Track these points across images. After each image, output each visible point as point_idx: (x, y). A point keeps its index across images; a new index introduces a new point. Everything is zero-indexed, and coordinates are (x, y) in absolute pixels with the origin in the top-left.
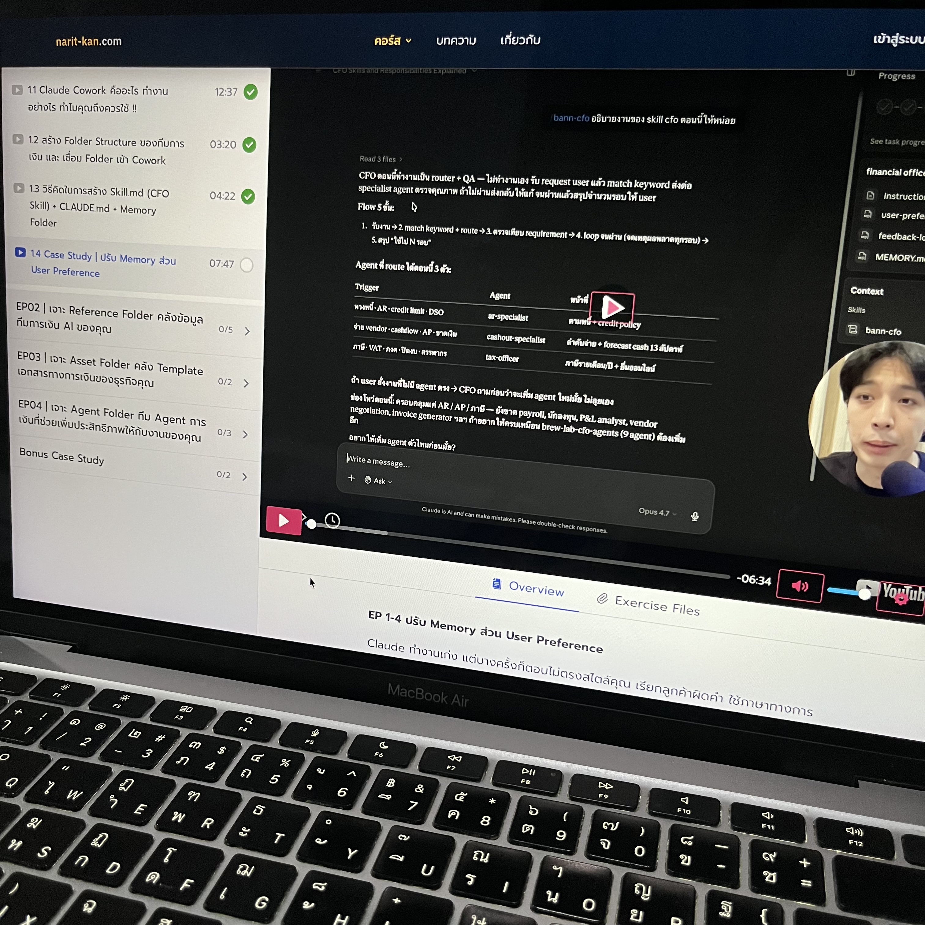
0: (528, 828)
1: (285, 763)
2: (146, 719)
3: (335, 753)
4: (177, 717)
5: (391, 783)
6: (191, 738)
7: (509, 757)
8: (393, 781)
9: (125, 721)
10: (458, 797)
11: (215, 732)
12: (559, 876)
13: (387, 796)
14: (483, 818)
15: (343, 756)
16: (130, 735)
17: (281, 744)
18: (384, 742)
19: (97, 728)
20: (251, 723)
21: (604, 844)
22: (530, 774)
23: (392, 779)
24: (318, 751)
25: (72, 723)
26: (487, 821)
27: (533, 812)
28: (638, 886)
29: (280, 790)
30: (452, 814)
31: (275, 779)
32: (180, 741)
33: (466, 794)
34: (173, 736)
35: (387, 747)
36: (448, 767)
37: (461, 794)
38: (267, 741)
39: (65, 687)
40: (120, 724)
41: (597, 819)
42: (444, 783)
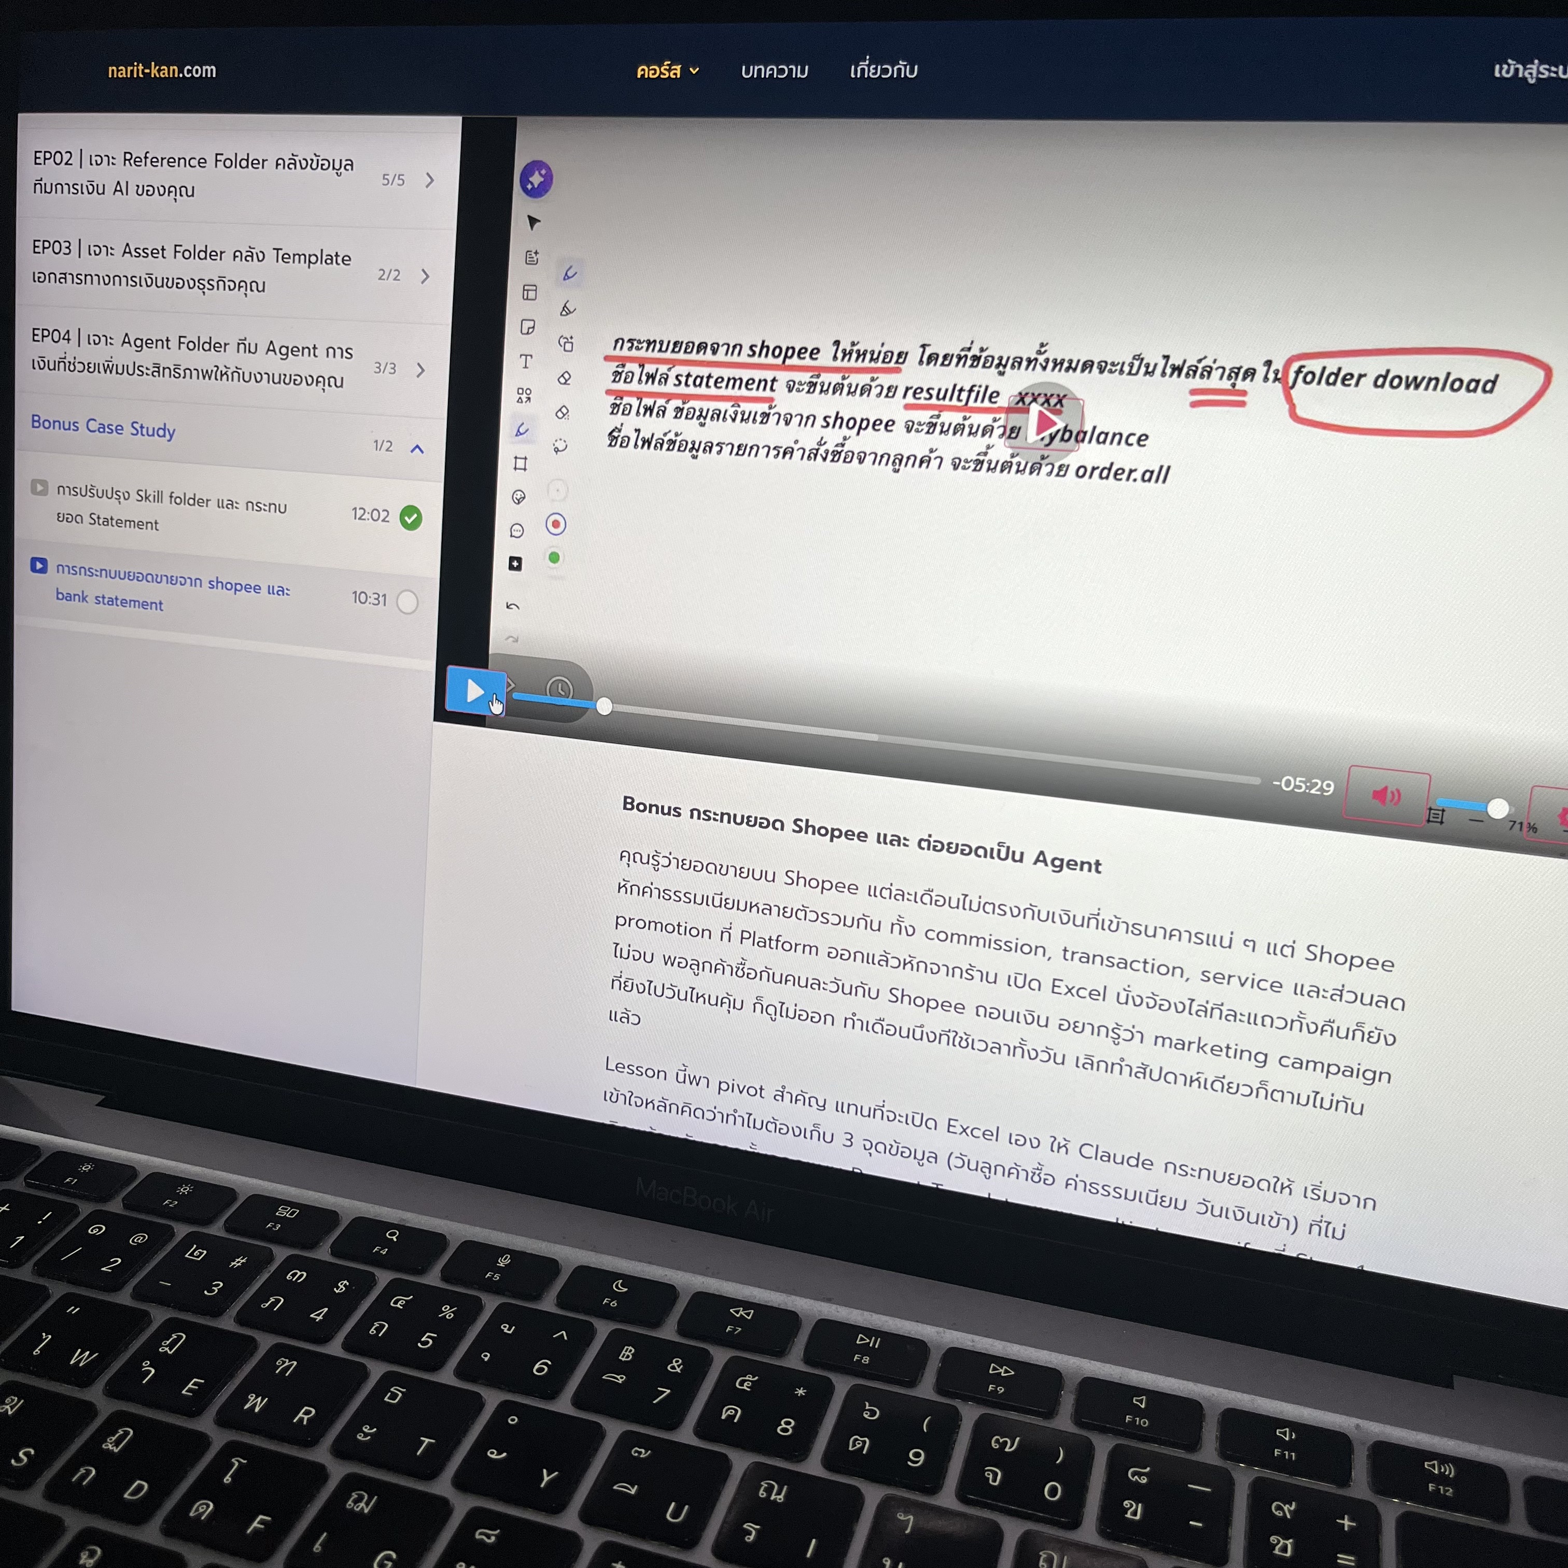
0: (860, 1443)
1: (448, 1312)
2: (217, 1229)
3: (537, 1297)
4: (269, 1225)
5: (627, 1353)
6: (291, 1263)
7: (836, 1313)
8: (631, 1351)
9: (182, 1230)
10: (742, 1384)
11: (333, 1254)
12: (908, 1532)
13: (618, 1377)
14: (782, 1422)
15: (548, 1304)
16: (187, 1256)
17: (445, 1278)
18: (621, 1281)
19: (133, 1241)
20: (395, 1240)
21: (991, 1477)
22: (871, 1345)
23: (630, 1348)
24: (506, 1293)
25: (92, 1231)
26: (788, 1427)
27: (871, 1413)
28: (1045, 1556)
29: (435, 1360)
30: (729, 1412)
31: (428, 1339)
32: (273, 1268)
33: (756, 1378)
34: (260, 1260)
35: (626, 1289)
36: (728, 1329)
37: (747, 1378)
38: (422, 1272)
39: (86, 1168)
40: (172, 1235)
41: (982, 1430)
42: (720, 1356)
